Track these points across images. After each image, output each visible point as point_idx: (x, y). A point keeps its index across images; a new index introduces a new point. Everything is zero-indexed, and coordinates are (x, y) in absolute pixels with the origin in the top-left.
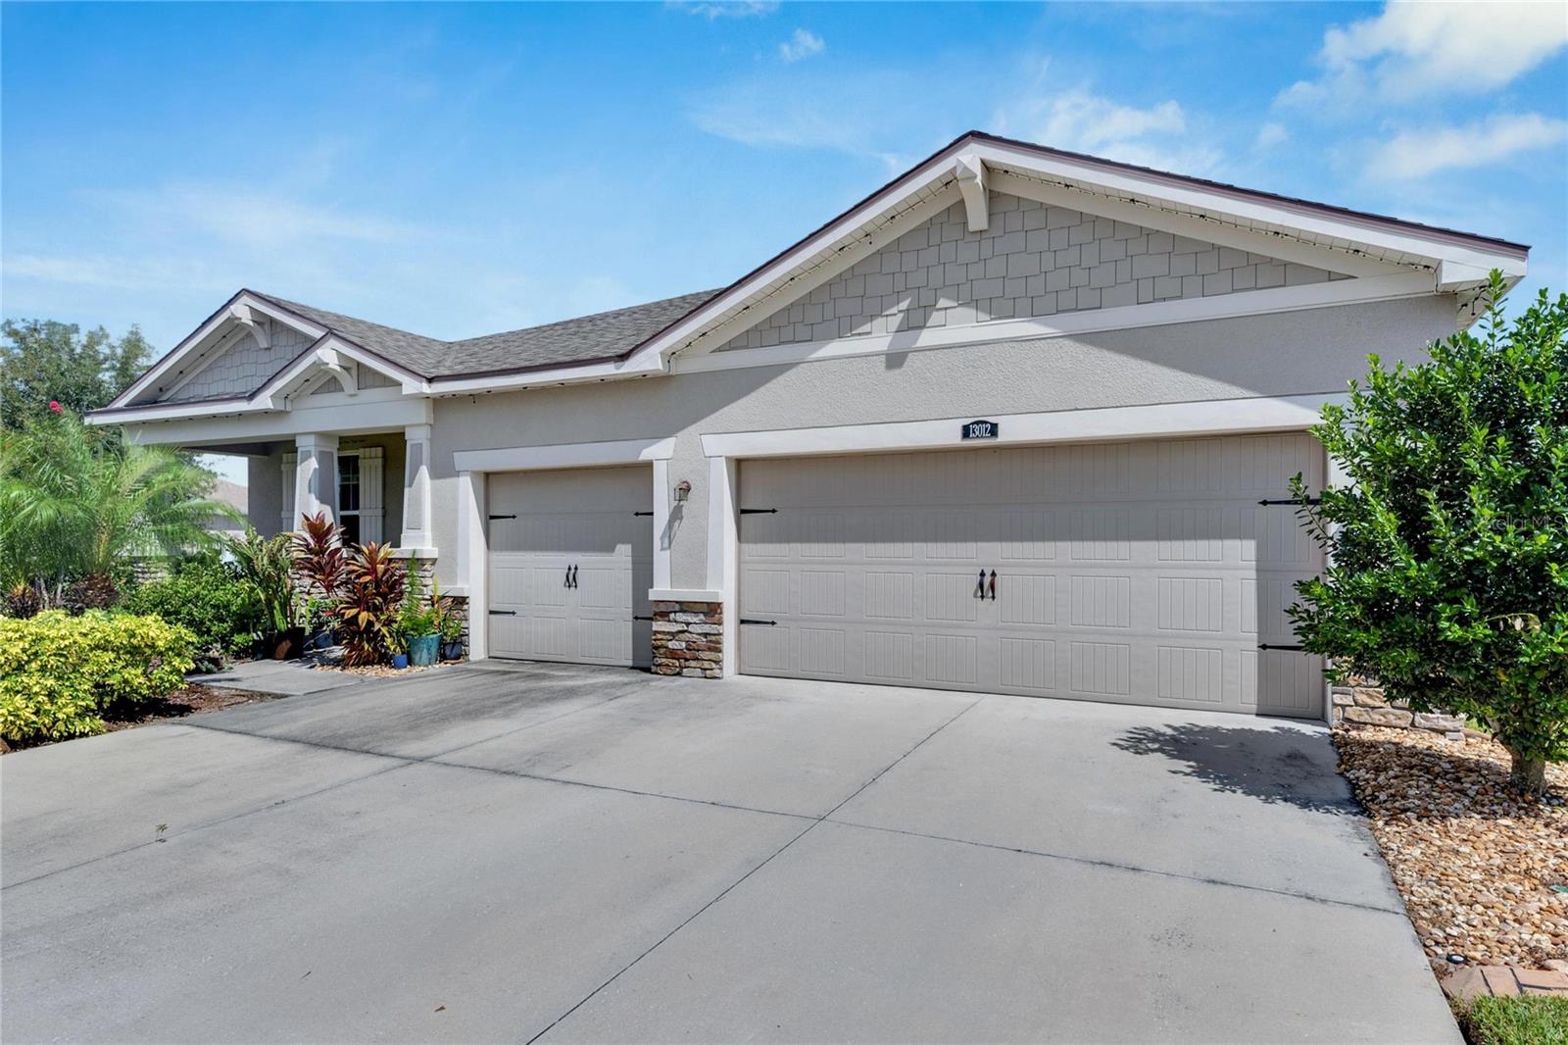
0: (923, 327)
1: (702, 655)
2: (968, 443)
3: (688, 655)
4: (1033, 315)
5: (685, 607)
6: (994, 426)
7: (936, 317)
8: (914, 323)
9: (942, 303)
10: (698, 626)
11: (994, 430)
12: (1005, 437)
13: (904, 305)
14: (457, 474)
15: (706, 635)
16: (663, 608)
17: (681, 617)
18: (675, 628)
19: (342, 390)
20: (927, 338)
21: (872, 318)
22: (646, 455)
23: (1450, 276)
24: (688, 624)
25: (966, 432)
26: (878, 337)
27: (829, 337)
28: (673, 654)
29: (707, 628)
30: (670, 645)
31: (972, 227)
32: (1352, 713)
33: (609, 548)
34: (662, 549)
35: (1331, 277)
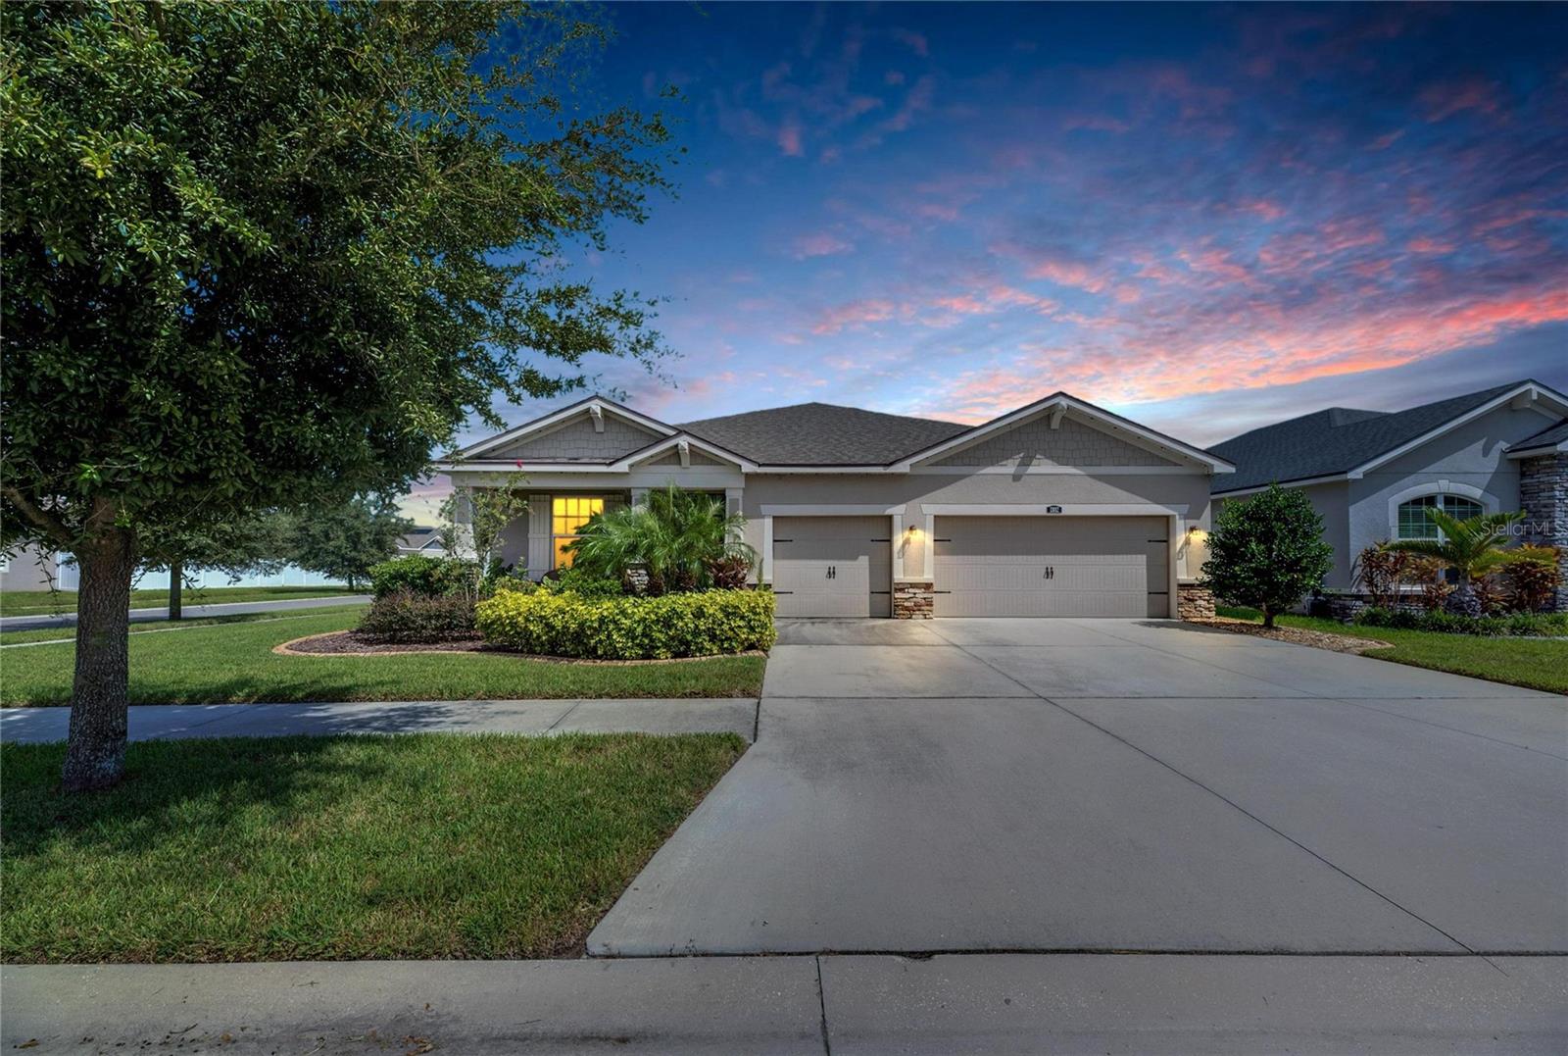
0: (1029, 465)
1: (923, 608)
2: (1049, 514)
3: (915, 608)
4: (1075, 465)
5: (913, 585)
6: (1060, 508)
7: (1035, 462)
8: (1026, 463)
9: (1038, 456)
10: (921, 594)
11: (1060, 510)
12: (1063, 513)
13: (1021, 455)
14: (763, 517)
15: (925, 599)
16: (901, 586)
17: (911, 590)
18: (908, 596)
19: (680, 464)
20: (1031, 470)
21: (1007, 459)
22: (888, 512)
23: (1217, 470)
24: (915, 594)
25: (1049, 510)
26: (1009, 468)
27: (987, 465)
28: (907, 609)
29: (926, 596)
30: (906, 604)
31: (1052, 427)
32: (1184, 614)
33: (856, 558)
34: (899, 558)
35: (1176, 465)
